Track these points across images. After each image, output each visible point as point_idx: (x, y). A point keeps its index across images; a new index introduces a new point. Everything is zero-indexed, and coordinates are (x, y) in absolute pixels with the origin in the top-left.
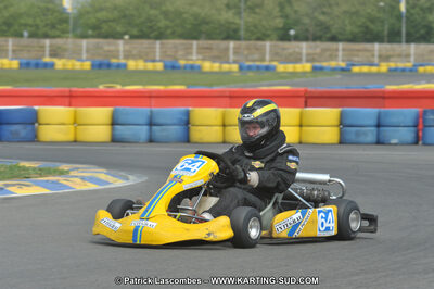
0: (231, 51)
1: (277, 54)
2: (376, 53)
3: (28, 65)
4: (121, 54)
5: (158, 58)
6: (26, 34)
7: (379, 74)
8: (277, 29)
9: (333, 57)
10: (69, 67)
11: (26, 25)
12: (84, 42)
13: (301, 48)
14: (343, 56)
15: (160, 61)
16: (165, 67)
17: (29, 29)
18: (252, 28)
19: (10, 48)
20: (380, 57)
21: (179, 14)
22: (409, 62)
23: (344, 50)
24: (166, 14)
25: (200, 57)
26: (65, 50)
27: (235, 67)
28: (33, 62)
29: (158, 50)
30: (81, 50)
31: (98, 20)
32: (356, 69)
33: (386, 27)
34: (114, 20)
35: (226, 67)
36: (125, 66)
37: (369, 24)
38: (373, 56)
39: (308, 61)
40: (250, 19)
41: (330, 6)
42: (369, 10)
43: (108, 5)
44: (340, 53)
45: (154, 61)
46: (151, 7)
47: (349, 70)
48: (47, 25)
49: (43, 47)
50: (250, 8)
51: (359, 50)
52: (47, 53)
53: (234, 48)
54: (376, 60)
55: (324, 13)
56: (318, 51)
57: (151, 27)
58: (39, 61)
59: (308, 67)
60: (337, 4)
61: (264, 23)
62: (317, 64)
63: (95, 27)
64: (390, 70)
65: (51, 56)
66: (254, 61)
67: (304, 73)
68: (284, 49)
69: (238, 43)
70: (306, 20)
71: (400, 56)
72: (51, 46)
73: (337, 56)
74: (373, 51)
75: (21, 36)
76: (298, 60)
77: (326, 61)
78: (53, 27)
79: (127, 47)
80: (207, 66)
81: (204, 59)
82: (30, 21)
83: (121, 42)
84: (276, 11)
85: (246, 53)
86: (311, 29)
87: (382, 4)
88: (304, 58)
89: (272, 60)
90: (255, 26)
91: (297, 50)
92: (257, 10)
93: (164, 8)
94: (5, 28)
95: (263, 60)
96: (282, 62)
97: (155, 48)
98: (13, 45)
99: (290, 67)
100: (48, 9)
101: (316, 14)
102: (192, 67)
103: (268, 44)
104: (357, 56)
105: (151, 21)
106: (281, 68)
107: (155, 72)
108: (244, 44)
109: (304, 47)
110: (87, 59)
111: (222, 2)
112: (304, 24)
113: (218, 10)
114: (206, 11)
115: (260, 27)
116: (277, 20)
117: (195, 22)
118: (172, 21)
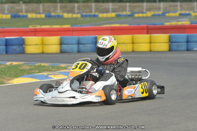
1: (97, 9)
2: (145, 8)
4: (24, 11)
5: (41, 11)
7: (147, 17)
9: (124, 10)
12: (6, 6)
15: (43, 13)
16: (46, 16)
20: (147, 9)
22: (160, 11)
23: (129, 6)
25: (61, 11)
27: (79, 16)
30: (5, 9)
32: (136, 15)
35: (75, 16)
36: (27, 16)
38: (143, 9)
39: (113, 12)
44: (128, 8)
45: (39, 13)
47: (133, 16)
51: (136, 6)
53: (78, 7)
54: (145, 11)
56: (117, 7)
59: (113, 15)
62: (118, 13)
64: (152, 15)
66: (87, 12)
67: (112, 18)
68: (101, 6)
69: (79, 4)
71: (156, 8)
73: (126, 9)
74: (143, 7)
76: (107, 11)
77: (121, 11)
79: (27, 7)
80: (66, 15)
81: (63, 12)
85: (83, 8)
88: (111, 10)
89: (95, 12)
91: (107, 7)
95: (91, 12)
96: (100, 13)
97: (40, 7)
99: (105, 15)
102: (59, 16)
103: (93, 4)
104: (136, 9)
106: (101, 15)
107: (41, 19)
108: (82, 4)
109: (110, 5)
110: (8, 14)
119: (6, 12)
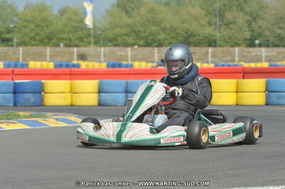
0: (210, 55)
1: (244, 56)
3: (61, 65)
4: (129, 58)
5: (156, 59)
6: (62, 45)
8: (246, 39)
10: (91, 67)
11: (62, 39)
12: (102, 50)
13: (262, 52)
17: (65, 42)
19: (48, 54)
21: (173, 29)
24: (164, 29)
26: (89, 55)
27: (212, 66)
28: (65, 64)
29: (156, 54)
30: (100, 55)
31: (114, 34)
34: (126, 35)
35: (206, 66)
39: (266, 61)
40: (226, 33)
43: (122, 24)
45: (153, 62)
46: (153, 24)
48: (77, 38)
49: (72, 53)
50: (226, 24)
52: (75, 57)
53: (212, 53)
55: (280, 28)
56: (274, 54)
57: (153, 39)
58: (69, 63)
61: (236, 35)
62: (273, 63)
63: (111, 41)
65: (78, 59)
66: (227, 61)
68: (248, 52)
69: (215, 49)
70: (267, 33)
72: (78, 52)
75: (59, 46)
76: (260, 61)
77: (280, 61)
78: (82, 40)
79: (134, 53)
82: (65, 36)
83: (129, 49)
84: (245, 27)
85: (221, 55)
86: (271, 40)
88: (264, 59)
89: (239, 61)
90: (230, 38)
91: (259, 53)
92: (231, 26)
93: (162, 25)
94: (46, 41)
95: (234, 61)
96: (246, 62)
97: (154, 53)
98: (50, 52)
99: (253, 65)
100: (78, 27)
101: (275, 29)
103: (237, 49)
105: (153, 35)
108: (219, 49)
109: (264, 51)
110: (104, 61)
111: (205, 20)
112: (266, 36)
113: (201, 26)
114: (194, 27)
115: (233, 38)
116: (246, 33)
117: (185, 35)
118: (168, 35)
119: (102, 59)
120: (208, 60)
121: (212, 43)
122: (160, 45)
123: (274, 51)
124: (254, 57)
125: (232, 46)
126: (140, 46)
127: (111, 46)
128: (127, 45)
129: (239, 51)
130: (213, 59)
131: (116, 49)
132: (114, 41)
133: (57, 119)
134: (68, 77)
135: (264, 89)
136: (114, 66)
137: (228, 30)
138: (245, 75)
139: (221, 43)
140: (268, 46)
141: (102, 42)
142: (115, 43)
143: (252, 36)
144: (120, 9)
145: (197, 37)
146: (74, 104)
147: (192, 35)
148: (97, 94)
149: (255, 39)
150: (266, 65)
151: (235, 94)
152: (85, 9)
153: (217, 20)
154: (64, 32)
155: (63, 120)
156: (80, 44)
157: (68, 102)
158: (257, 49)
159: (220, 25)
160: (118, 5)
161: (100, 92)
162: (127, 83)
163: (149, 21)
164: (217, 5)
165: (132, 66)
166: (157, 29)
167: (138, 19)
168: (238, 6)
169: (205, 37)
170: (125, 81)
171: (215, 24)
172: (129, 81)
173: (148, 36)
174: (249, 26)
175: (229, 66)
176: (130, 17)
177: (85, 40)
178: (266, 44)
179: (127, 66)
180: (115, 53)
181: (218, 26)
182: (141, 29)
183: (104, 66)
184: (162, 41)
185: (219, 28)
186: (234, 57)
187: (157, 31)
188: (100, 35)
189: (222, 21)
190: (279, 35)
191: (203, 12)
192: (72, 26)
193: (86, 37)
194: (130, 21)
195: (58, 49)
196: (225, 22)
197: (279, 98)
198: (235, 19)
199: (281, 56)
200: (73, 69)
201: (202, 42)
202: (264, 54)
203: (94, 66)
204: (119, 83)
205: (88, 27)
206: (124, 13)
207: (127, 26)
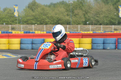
1: (82, 29)
2: (113, 28)
3: (4, 32)
4: (33, 29)
5: (45, 30)
6: (4, 24)
8: (83, 22)
9: (100, 30)
11: (5, 21)
12: (22, 26)
13: (89, 27)
14: (103, 29)
15: (45, 31)
16: (47, 33)
17: (5, 22)
18: (75, 22)
20: (114, 29)
21: (52, 17)
23: (103, 27)
24: (48, 17)
26: (16, 28)
28: (6, 32)
29: (45, 28)
30: (21, 28)
31: (27, 19)
33: (117, 21)
34: (32, 20)
37: (111, 20)
38: (112, 29)
39: (92, 31)
40: (74, 19)
41: (100, 14)
42: (111, 16)
43: (30, 15)
45: (43, 31)
48: (11, 21)
49: (9, 27)
50: (74, 15)
51: (107, 28)
52: (10, 29)
53: (69, 27)
54: (113, 31)
55: (97, 17)
56: (95, 28)
57: (44, 21)
58: (8, 31)
60: (102, 14)
61: (79, 20)
62: (94, 32)
63: (26, 22)
65: (11, 30)
66: (75, 31)
68: (84, 27)
69: (70, 26)
70: (92, 19)
72: (11, 27)
73: (101, 29)
74: (112, 28)
75: (3, 24)
76: (89, 31)
77: (97, 31)
78: (13, 22)
79: (35, 27)
82: (6, 20)
83: (33, 26)
84: (83, 16)
85: (72, 28)
86: (94, 22)
87: (115, 14)
88: (90, 30)
89: (80, 31)
90: (76, 21)
91: (88, 28)
92: (77, 16)
93: (47, 16)
95: (78, 31)
96: (83, 31)
100: (11, 16)
101: (95, 17)
103: (79, 26)
104: (107, 29)
105: (43, 20)
108: (72, 26)
109: (90, 27)
110: (23, 31)
111: (66, 14)
112: (91, 20)
113: (64, 16)
114: (61, 16)
115: (77, 21)
116: (83, 19)
117: (57, 20)
118: (50, 19)
119: (22, 30)
120: (67, 30)
121: (68, 23)
122: (46, 24)
123: (95, 27)
124: (86, 29)
125: (77, 25)
126: (38, 24)
127: (25, 24)
128: (32, 24)
129: (80, 26)
130: (69, 30)
131: (27, 25)
132: (27, 22)
133: (3, 55)
134: (7, 37)
135: (91, 43)
136: (27, 33)
137: (75, 18)
138: (83, 37)
139: (72, 23)
140: (92, 24)
141: (21, 22)
142: (27, 23)
143: (86, 20)
144: (29, 9)
145: (62, 21)
146: (10, 49)
147: (60, 20)
148: (19, 45)
149: (87, 22)
150: (91, 32)
151: (78, 44)
152: (14, 8)
153: (71, 13)
154: (5, 18)
155: (5, 56)
156: (12, 23)
157: (7, 48)
158: (88, 26)
159: (72, 16)
160: (29, 7)
161: (21, 43)
162: (32, 40)
163: (42, 14)
164: (71, 7)
165: (34, 33)
166: (45, 17)
167: (37, 13)
168: (80, 7)
169: (66, 21)
170: (32, 39)
171: (70, 15)
172: (34, 39)
173: (41, 20)
174: (84, 16)
175: (76, 33)
176: (34, 12)
177: (14, 22)
178: (91, 24)
179: (32, 33)
180: (27, 27)
181: (71, 16)
182: (38, 17)
183: (22, 33)
184: (47, 22)
185: (72, 17)
186: (78, 29)
187: (45, 18)
188: (21, 19)
189: (73, 14)
190: (97, 20)
191: (65, 10)
192: (9, 16)
193: (15, 21)
194: (34, 14)
195: (3, 26)
196: (74, 14)
197: (97, 46)
198: (78, 13)
199: (98, 28)
200: (9, 34)
201: (64, 23)
202: (90, 28)
203: (18, 32)
204: (29, 40)
205: (16, 16)
206: (31, 10)
207: (33, 16)
